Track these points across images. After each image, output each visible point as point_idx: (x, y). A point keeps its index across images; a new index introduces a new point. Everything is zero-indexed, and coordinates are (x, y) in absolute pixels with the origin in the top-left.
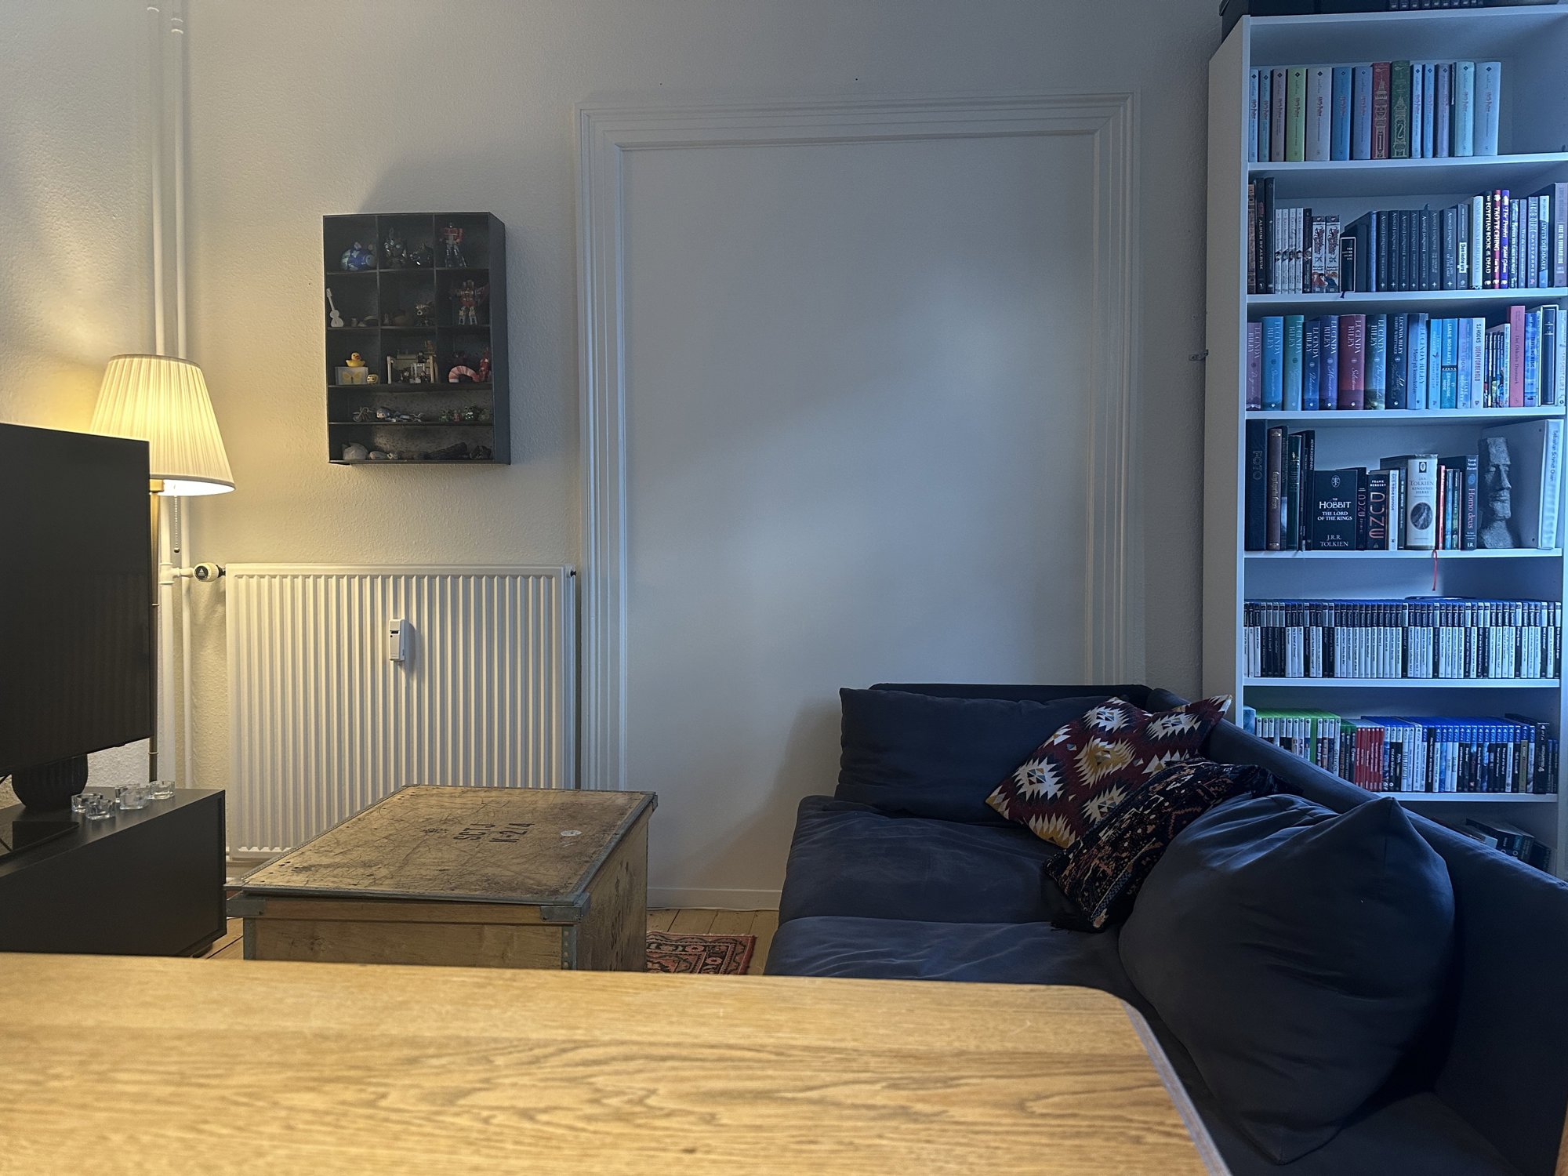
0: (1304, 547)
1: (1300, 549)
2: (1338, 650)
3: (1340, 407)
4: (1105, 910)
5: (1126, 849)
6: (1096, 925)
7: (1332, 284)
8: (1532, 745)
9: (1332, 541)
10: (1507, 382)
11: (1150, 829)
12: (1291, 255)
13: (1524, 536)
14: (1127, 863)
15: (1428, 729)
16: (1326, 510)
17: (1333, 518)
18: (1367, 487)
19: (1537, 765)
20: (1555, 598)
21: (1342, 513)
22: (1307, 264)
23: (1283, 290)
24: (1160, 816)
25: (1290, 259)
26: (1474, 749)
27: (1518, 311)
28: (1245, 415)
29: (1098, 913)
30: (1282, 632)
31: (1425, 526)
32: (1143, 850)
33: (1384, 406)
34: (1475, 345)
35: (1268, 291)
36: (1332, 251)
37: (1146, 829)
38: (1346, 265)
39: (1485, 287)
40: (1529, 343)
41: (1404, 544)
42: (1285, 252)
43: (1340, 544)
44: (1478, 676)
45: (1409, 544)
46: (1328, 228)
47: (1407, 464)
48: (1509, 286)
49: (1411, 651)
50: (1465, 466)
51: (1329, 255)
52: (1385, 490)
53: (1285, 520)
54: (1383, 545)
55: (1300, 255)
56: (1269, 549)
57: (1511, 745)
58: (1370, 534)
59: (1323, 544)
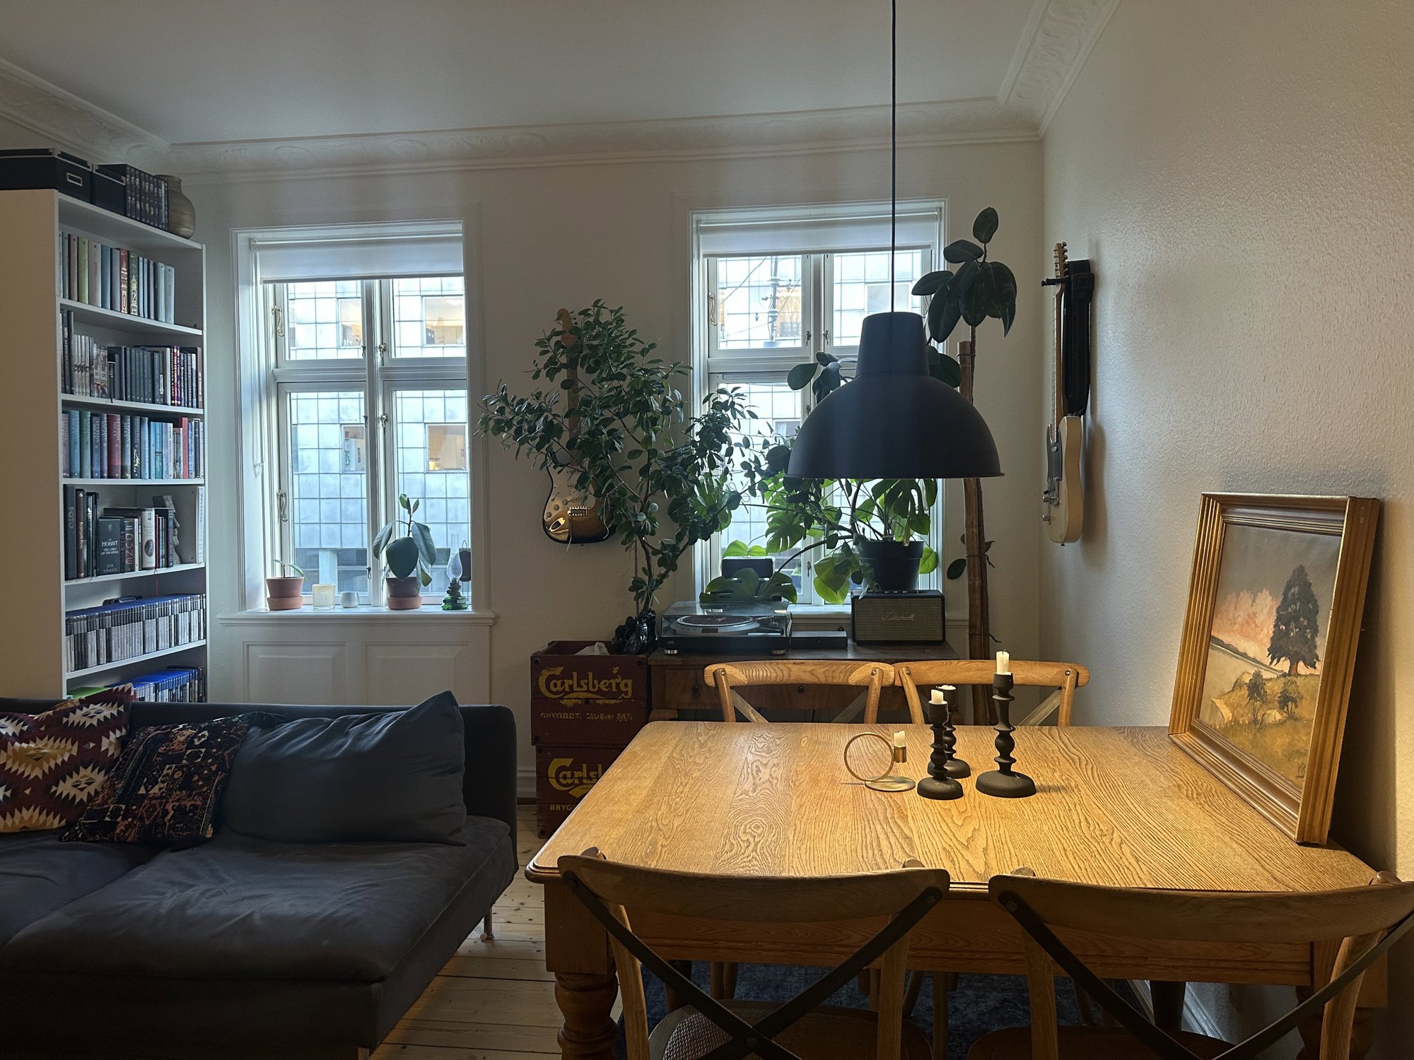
0: (95, 574)
1: (93, 576)
2: (113, 641)
3: (109, 477)
4: (210, 825)
5: (202, 786)
6: (209, 836)
7: (104, 392)
8: (197, 681)
9: (109, 568)
10: (182, 464)
11: (214, 768)
12: (82, 368)
13: (184, 557)
14: (210, 793)
15: (156, 684)
16: (106, 547)
17: (109, 553)
18: (124, 530)
19: (199, 694)
20: (202, 592)
21: (113, 549)
22: (91, 376)
23: (79, 392)
24: (215, 758)
25: (82, 372)
26: (174, 691)
27: (185, 420)
28: (63, 481)
29: (205, 829)
30: (85, 635)
31: (151, 555)
32: (216, 781)
33: (130, 476)
34: (169, 440)
35: (72, 393)
36: (103, 370)
37: (211, 769)
38: (111, 381)
39: (172, 405)
40: (190, 440)
41: (142, 569)
42: (79, 366)
43: (113, 570)
44: (175, 646)
45: (144, 566)
46: (102, 353)
47: (141, 515)
48: (181, 405)
49: (147, 636)
50: (168, 515)
51: (102, 372)
52: (132, 532)
53: (85, 556)
54: (133, 570)
55: (88, 369)
56: (78, 577)
57: (188, 684)
58: (127, 561)
59: (105, 571)
